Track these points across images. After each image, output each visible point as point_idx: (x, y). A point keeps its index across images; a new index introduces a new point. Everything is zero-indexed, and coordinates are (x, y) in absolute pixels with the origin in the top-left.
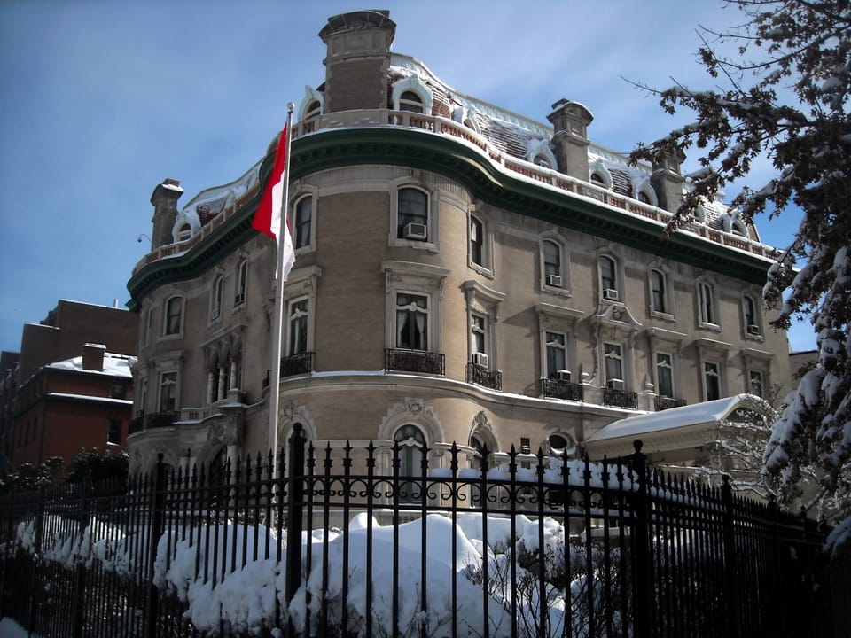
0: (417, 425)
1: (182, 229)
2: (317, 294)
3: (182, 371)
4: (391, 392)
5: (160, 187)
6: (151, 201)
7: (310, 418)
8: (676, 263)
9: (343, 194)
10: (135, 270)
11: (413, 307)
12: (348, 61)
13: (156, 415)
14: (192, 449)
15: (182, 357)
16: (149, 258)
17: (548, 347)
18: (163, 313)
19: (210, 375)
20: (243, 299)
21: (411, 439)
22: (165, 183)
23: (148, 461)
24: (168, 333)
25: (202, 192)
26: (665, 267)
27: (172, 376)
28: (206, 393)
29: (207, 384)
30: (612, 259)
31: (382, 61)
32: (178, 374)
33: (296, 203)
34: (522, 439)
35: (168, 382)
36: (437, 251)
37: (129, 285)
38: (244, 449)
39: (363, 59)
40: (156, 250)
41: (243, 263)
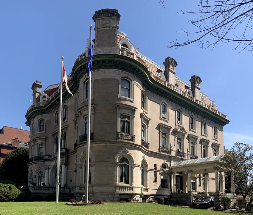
0: (126, 158)
1: (43, 98)
2: (94, 113)
3: (45, 143)
4: (119, 146)
5: (34, 83)
6: (32, 88)
7: (92, 154)
8: (197, 115)
9: (102, 79)
10: (28, 111)
11: (126, 119)
12: (103, 29)
13: (37, 157)
14: (50, 167)
15: (45, 138)
16: (32, 106)
17: (162, 137)
18: (38, 125)
19: (55, 144)
20: (66, 119)
21: (125, 162)
22: (36, 82)
23: (35, 171)
24: (40, 131)
25: (49, 87)
26: (194, 116)
27: (42, 144)
28: (54, 150)
29: (54, 147)
30: (180, 112)
31: (115, 29)
32: (44, 144)
33: (86, 82)
34: (155, 164)
35: (41, 146)
36: (133, 101)
37: (26, 116)
38: (67, 166)
39: (109, 28)
40: (34, 104)
41: (65, 107)
